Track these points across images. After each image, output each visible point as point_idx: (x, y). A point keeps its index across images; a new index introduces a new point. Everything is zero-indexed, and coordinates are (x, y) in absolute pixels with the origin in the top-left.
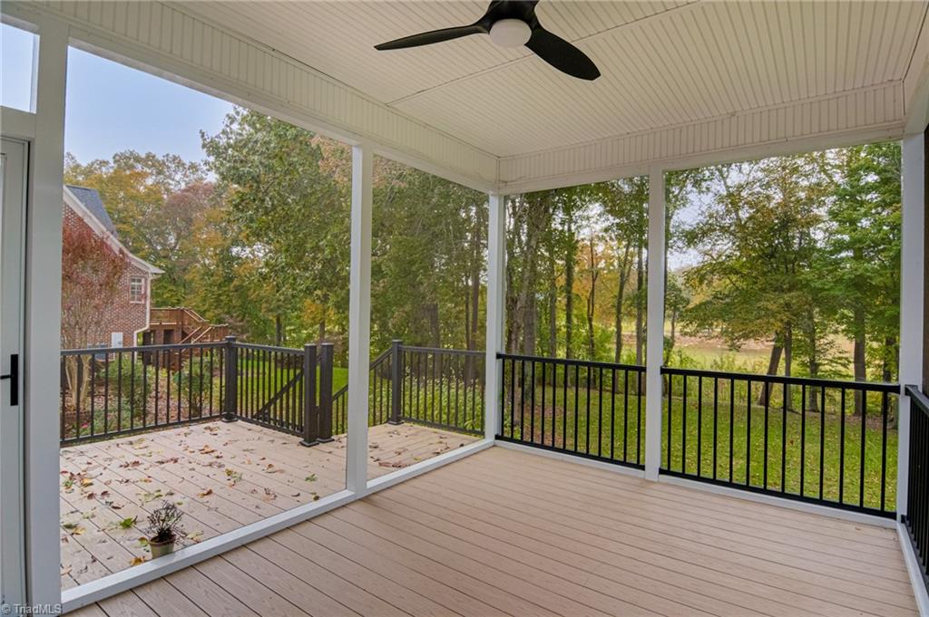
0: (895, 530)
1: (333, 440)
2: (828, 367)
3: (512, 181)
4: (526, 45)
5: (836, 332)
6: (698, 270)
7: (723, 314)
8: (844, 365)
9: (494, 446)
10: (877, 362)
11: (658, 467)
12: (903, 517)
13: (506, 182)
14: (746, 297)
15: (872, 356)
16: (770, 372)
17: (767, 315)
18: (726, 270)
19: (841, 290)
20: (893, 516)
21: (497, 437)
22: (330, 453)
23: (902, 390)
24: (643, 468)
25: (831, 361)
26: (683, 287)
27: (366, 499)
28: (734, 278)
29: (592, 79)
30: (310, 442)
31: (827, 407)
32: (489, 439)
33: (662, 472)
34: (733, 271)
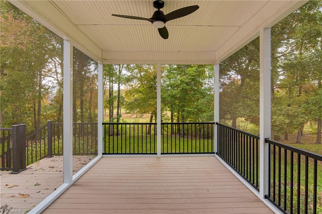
0: (215, 156)
1: (27, 169)
2: (165, 121)
3: (108, 59)
4: (158, 29)
5: (166, 110)
6: (130, 91)
7: (138, 106)
8: (168, 120)
9: (102, 157)
10: (176, 119)
11: (160, 152)
12: (216, 153)
13: (106, 60)
14: (144, 100)
15: (175, 117)
16: (150, 122)
17: (151, 106)
18: (138, 91)
19: (169, 98)
20: (214, 153)
21: (103, 154)
22: (32, 174)
23: (215, 123)
24: (156, 154)
25: (165, 119)
26: (125, 97)
27: (73, 185)
28: (140, 94)
29: (165, 39)
30: (17, 172)
31: (164, 133)
32: (100, 155)
33: (162, 154)
34: (141, 92)
